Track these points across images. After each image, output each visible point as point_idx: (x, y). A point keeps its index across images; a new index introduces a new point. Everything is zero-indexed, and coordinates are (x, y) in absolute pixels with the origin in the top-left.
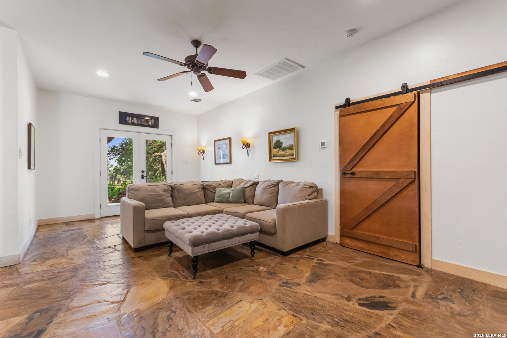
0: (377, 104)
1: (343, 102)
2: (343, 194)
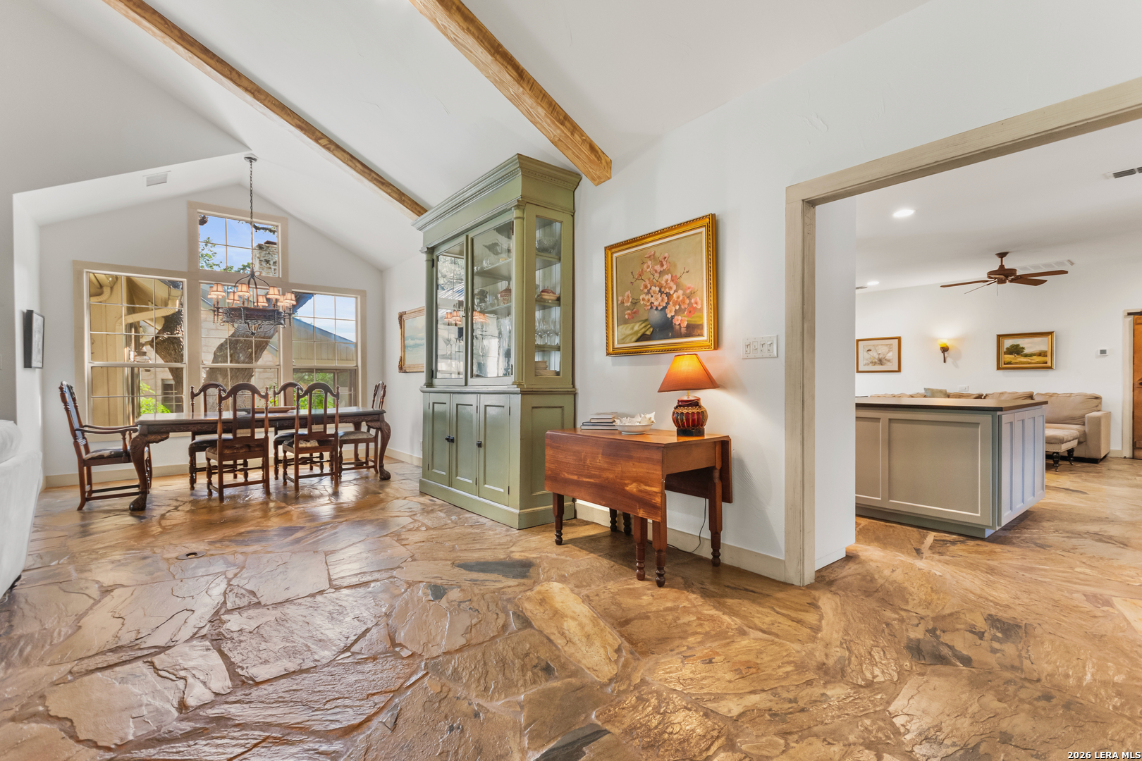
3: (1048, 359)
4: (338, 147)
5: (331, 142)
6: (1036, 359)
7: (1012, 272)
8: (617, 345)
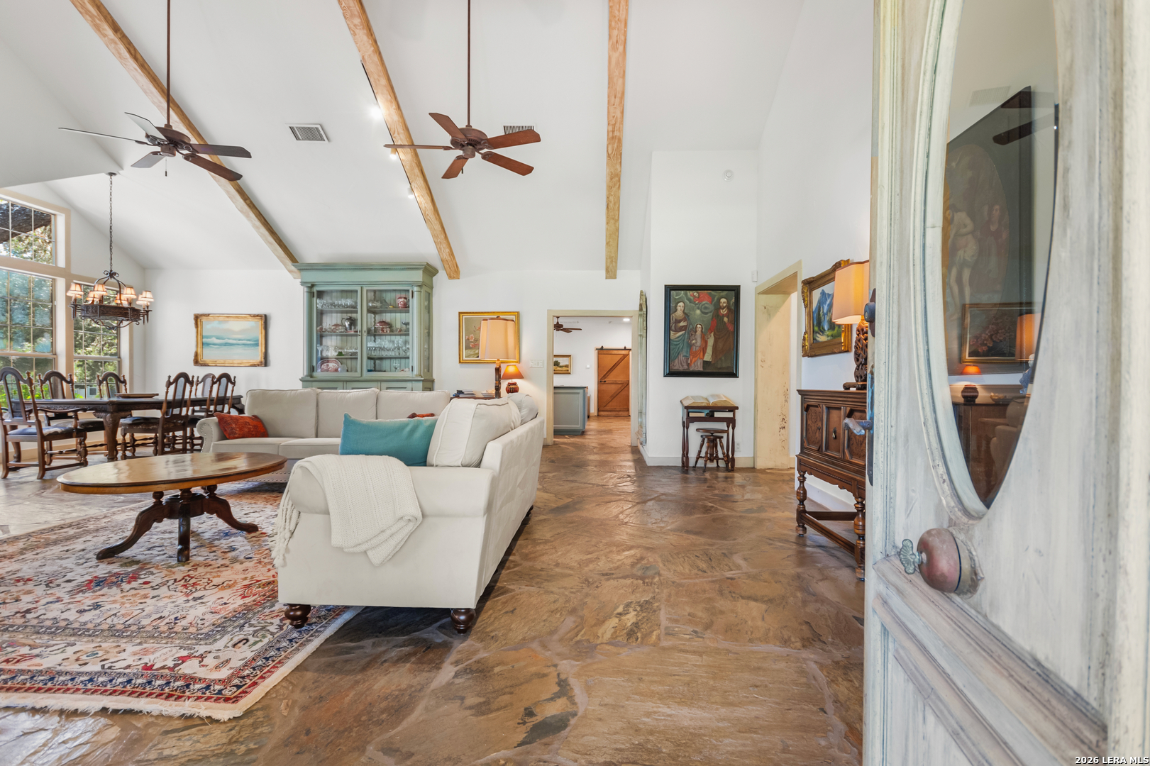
0: (615, 352)
1: (600, 347)
2: (599, 391)
3: (569, 369)
4: (254, 206)
5: (251, 202)
6: (565, 369)
7: (562, 326)
8: (464, 358)
